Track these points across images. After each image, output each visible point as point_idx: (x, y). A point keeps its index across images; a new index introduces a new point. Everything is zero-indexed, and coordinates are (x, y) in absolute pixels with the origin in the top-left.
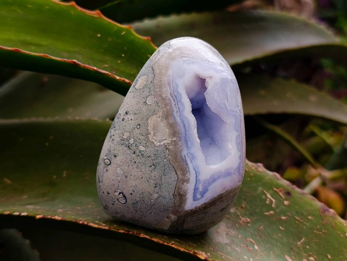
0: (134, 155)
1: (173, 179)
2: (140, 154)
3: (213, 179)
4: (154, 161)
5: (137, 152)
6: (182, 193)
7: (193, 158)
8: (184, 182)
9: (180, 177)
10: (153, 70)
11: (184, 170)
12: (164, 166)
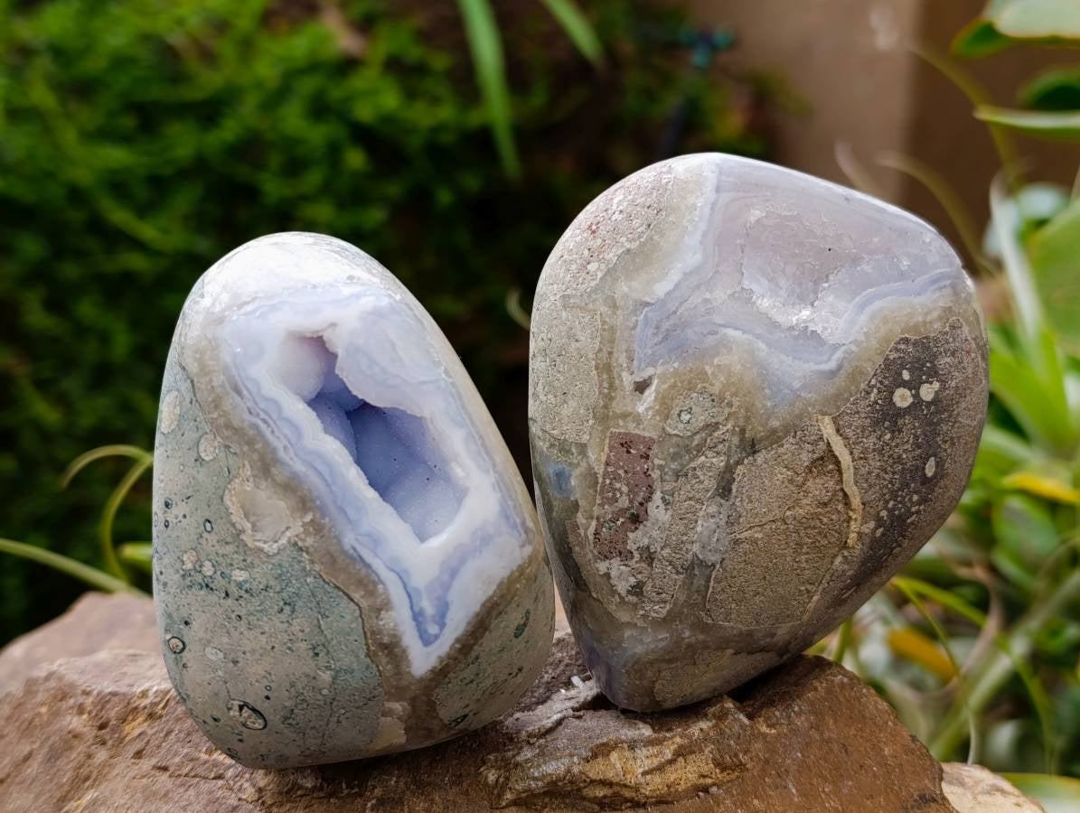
0: (229, 601)
1: (348, 617)
2: (243, 593)
3: (452, 570)
4: (284, 595)
5: (233, 589)
6: (386, 640)
7: (376, 542)
8: (379, 610)
9: (364, 603)
10: (184, 369)
11: (368, 583)
12: (314, 596)
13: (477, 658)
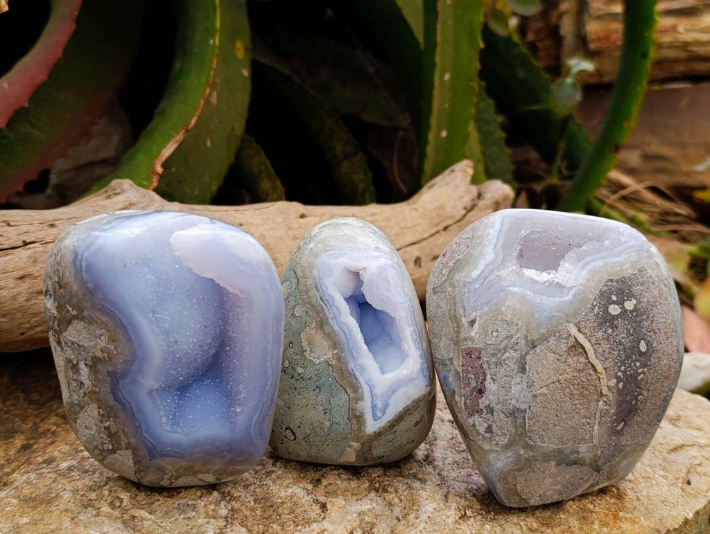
0: (293, 381)
1: (343, 400)
2: (299, 378)
3: (393, 390)
4: (318, 383)
5: (296, 375)
6: (358, 414)
7: (363, 369)
8: (358, 400)
9: (352, 395)
10: (295, 273)
11: (356, 388)
12: (331, 387)
13: (395, 432)
